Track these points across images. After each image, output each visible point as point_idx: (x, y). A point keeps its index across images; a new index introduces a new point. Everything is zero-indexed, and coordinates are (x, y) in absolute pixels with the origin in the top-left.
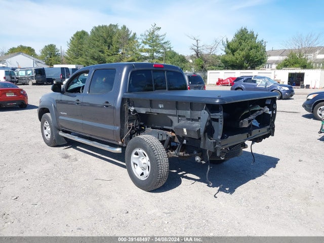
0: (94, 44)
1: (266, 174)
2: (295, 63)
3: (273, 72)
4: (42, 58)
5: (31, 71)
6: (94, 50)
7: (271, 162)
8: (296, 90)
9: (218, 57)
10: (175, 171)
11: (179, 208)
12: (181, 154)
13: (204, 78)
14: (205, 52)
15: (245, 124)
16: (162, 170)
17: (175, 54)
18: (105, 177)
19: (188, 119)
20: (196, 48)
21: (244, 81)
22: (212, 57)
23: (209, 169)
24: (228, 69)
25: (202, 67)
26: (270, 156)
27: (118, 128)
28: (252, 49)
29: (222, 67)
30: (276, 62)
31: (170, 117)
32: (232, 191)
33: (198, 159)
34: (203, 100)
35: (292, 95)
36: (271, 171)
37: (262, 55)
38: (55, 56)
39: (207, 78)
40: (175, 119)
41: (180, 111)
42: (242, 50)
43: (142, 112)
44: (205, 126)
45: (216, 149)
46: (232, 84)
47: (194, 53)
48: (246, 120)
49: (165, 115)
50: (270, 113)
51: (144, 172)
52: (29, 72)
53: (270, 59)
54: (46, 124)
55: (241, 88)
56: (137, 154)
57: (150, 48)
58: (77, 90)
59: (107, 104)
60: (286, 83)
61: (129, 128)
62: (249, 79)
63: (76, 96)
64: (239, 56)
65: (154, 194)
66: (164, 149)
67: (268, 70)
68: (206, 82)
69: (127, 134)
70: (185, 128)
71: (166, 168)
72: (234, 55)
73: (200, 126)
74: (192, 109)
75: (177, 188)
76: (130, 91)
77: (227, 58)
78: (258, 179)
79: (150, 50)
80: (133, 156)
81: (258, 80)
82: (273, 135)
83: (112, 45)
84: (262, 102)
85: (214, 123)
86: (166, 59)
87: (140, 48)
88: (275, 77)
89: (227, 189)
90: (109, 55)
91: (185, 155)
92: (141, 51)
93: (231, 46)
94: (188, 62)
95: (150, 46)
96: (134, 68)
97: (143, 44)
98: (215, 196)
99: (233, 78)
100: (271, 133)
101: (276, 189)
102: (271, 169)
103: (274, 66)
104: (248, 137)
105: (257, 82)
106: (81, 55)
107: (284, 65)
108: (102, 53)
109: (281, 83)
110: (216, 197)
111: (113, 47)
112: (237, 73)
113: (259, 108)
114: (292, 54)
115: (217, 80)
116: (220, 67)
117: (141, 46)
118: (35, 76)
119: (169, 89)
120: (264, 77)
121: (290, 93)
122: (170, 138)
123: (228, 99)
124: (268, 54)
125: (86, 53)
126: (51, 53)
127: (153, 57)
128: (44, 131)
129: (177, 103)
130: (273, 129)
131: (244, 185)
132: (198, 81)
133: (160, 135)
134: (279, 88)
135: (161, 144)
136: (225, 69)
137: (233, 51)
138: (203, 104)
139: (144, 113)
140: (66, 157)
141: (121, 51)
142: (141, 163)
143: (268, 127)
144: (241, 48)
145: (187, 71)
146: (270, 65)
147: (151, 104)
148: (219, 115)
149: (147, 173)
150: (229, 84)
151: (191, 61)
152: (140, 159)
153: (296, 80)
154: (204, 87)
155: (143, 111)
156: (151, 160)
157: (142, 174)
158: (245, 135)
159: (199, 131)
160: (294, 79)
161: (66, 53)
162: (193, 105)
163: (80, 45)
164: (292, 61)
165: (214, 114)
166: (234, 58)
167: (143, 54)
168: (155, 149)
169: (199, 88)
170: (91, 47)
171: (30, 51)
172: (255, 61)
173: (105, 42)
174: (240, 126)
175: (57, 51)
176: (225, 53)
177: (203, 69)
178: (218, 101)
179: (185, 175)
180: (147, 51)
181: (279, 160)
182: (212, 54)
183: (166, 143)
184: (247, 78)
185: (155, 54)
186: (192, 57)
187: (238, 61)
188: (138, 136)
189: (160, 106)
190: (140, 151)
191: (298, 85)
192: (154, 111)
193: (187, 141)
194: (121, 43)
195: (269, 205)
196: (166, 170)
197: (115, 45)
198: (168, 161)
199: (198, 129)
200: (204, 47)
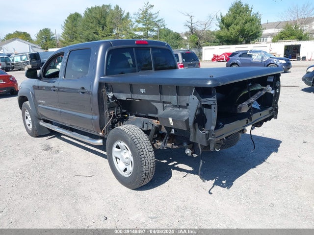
0: (88, 26)
1: (267, 161)
2: (291, 35)
3: (268, 45)
4: (38, 43)
5: (25, 57)
6: (88, 32)
7: (273, 145)
8: (293, 62)
9: (213, 33)
10: (165, 161)
11: (168, 211)
12: (169, 145)
13: (199, 55)
14: (199, 28)
15: (244, 108)
16: (147, 167)
17: (169, 32)
18: (86, 173)
19: (175, 106)
20: (190, 24)
21: (240, 56)
22: (207, 33)
23: (201, 163)
24: (223, 44)
25: (197, 44)
26: (270, 138)
27: (96, 117)
28: (246, 23)
29: (217, 42)
30: (272, 35)
31: (154, 104)
32: (229, 185)
33: (188, 152)
34: (191, 82)
35: (289, 68)
36: (273, 157)
37: (257, 28)
38: (50, 40)
39: (202, 55)
40: (159, 106)
41: (164, 96)
42: (237, 24)
43: (122, 99)
44: (194, 115)
45: (209, 142)
46: (227, 60)
47: (188, 30)
48: (245, 104)
49: (149, 102)
50: (273, 92)
51: (127, 167)
52: (24, 58)
53: (265, 32)
54: (27, 113)
55: (236, 64)
56: (118, 147)
57: (144, 27)
58: (56, 75)
59: (83, 91)
60: (282, 56)
61: (110, 117)
62: (244, 54)
63: (54, 82)
64: (234, 30)
65: (139, 192)
66: (149, 142)
67: (263, 44)
68: (201, 58)
69: (108, 123)
70: (170, 117)
71: (152, 164)
72: (228, 30)
73: (188, 114)
74: (178, 94)
75: (166, 184)
76: (107, 74)
77: (223, 34)
78: (259, 167)
79: (144, 29)
80: (115, 149)
81: (253, 54)
82: (276, 118)
83: (105, 25)
84: (263, 81)
85: (206, 111)
86: (160, 37)
87: (133, 27)
88: (271, 51)
89: (224, 182)
90: (103, 37)
91: (174, 147)
92: (135, 30)
93: (225, 21)
94: (183, 39)
95: (144, 25)
96: (112, 46)
97: (136, 24)
98: (209, 191)
99: (228, 54)
100: (274, 115)
101: (281, 180)
102: (273, 154)
103: (269, 39)
104: (247, 123)
105: (253, 57)
106: (76, 38)
107: (280, 37)
108: (97, 35)
109: (277, 56)
110: (211, 193)
111: (107, 28)
112: (233, 49)
113: (259, 87)
114: (288, 26)
115: (212, 57)
116: (215, 43)
117: (135, 25)
118: (30, 61)
119: (156, 69)
120: (260, 51)
121: (287, 66)
122: (156, 128)
123: (222, 79)
124: (263, 27)
125: (81, 35)
126: (46, 37)
127: (147, 36)
128: (26, 120)
129: (160, 87)
130: (276, 110)
131: (243, 175)
132: (192, 59)
133: (145, 125)
134: (275, 62)
135: (145, 135)
136: (220, 45)
137: (228, 26)
138: (191, 88)
139: (125, 99)
140: (48, 148)
141: (115, 31)
142: (124, 158)
143: (271, 108)
144: (235, 23)
145: (182, 49)
146: (265, 39)
147: (132, 88)
148: (212, 101)
149: (130, 169)
150: (225, 60)
151: (186, 38)
152: (122, 153)
153: (292, 52)
154: (199, 64)
155: (123, 97)
156: (134, 154)
157: (125, 170)
158: (244, 121)
159: (187, 121)
160: (290, 51)
161: (61, 36)
162: (179, 89)
163: (74, 28)
164: (288, 33)
165: (205, 100)
166: (229, 33)
167: (137, 33)
168: (137, 142)
169: (193, 65)
170: (85, 29)
171: (25, 37)
172: (250, 35)
173: (99, 23)
174: (238, 112)
175: (52, 35)
176: (220, 28)
177: (198, 45)
178: (209, 83)
179: (176, 166)
180: (141, 30)
181: (281, 142)
182: (207, 30)
183: (152, 133)
184: (243, 52)
185: (149, 32)
186: (186, 34)
187: (232, 36)
188: (118, 127)
189: (142, 91)
190: (122, 144)
191: (294, 57)
192: (136, 97)
193: (175, 131)
194: (114, 24)
195: (274, 202)
196: (152, 166)
197: (109, 26)
198: (153, 155)
199: (186, 118)
200: (198, 24)
